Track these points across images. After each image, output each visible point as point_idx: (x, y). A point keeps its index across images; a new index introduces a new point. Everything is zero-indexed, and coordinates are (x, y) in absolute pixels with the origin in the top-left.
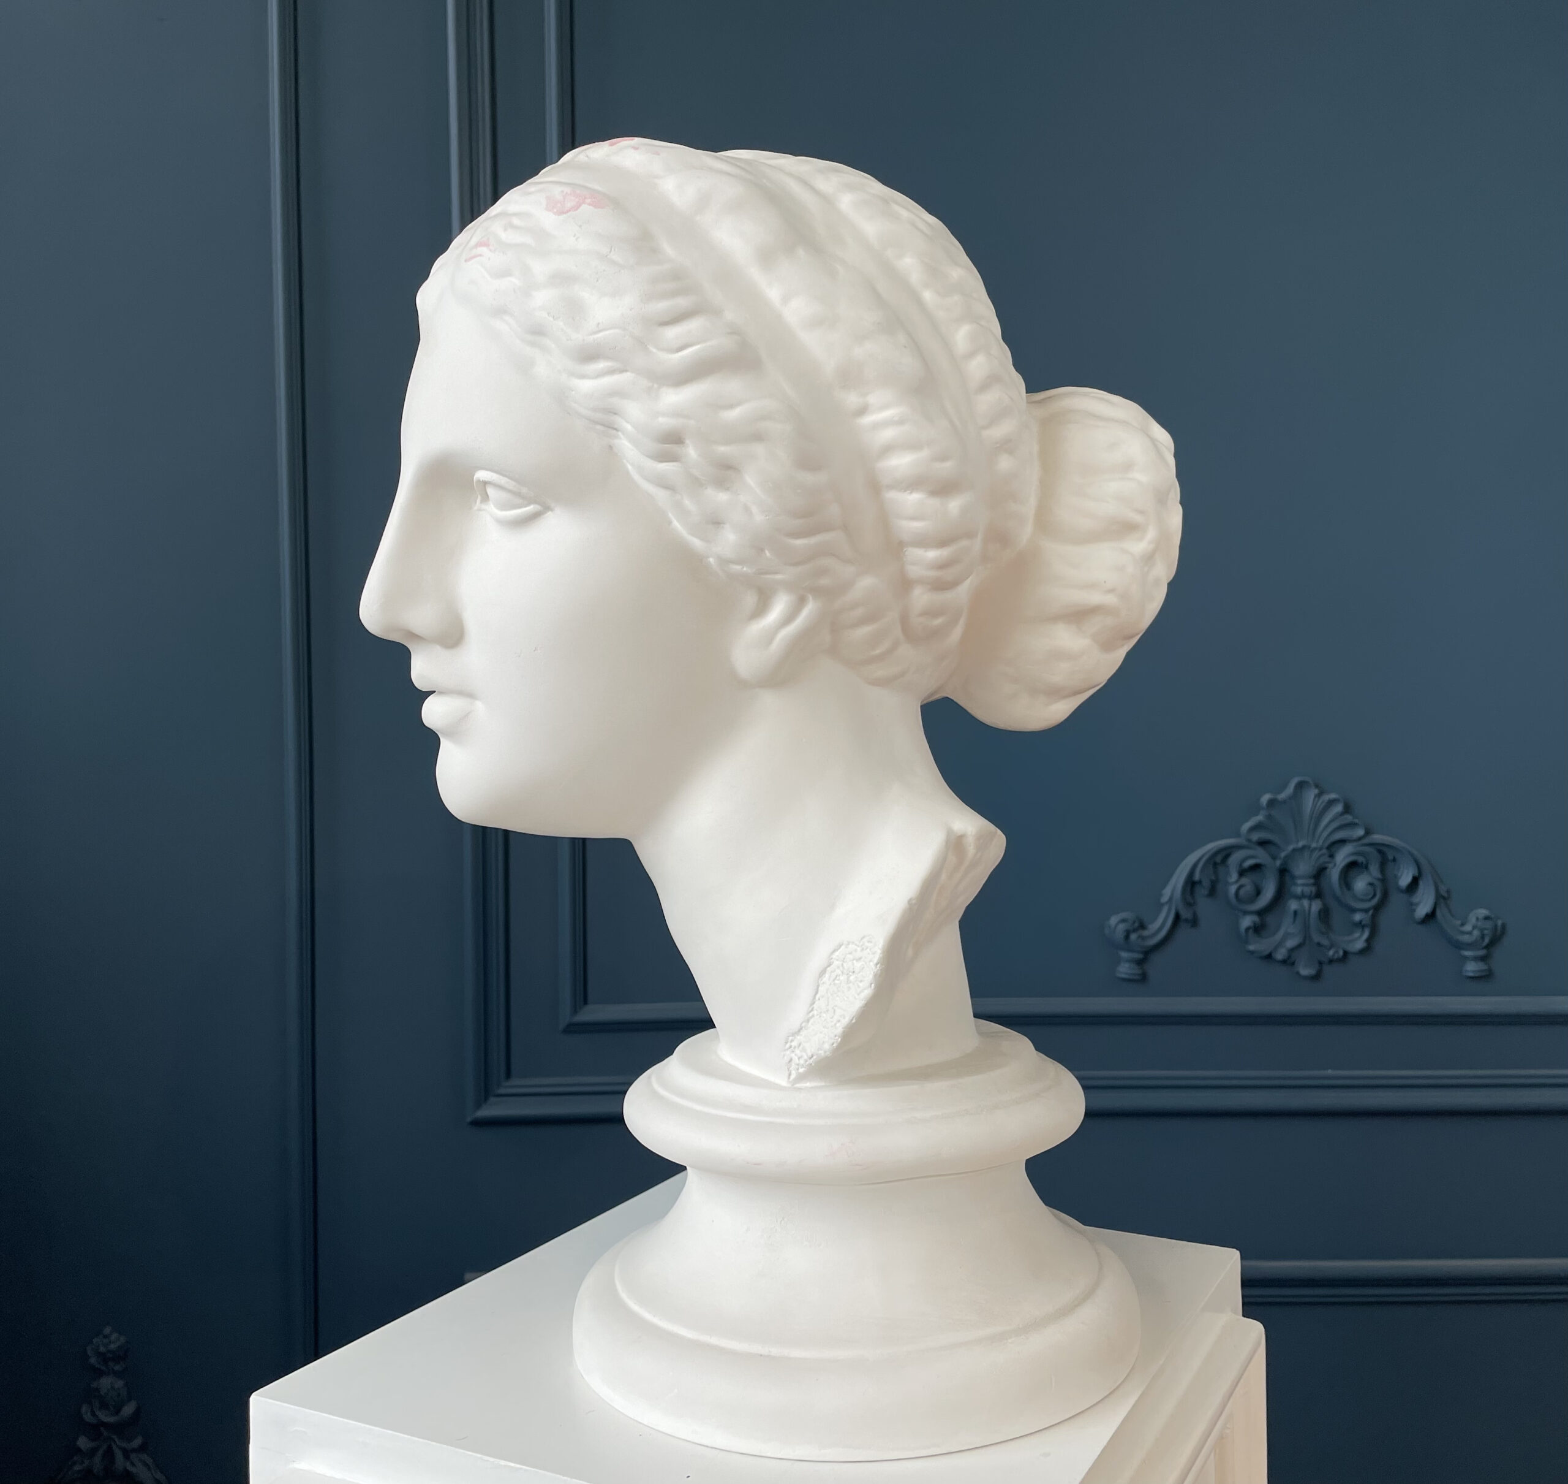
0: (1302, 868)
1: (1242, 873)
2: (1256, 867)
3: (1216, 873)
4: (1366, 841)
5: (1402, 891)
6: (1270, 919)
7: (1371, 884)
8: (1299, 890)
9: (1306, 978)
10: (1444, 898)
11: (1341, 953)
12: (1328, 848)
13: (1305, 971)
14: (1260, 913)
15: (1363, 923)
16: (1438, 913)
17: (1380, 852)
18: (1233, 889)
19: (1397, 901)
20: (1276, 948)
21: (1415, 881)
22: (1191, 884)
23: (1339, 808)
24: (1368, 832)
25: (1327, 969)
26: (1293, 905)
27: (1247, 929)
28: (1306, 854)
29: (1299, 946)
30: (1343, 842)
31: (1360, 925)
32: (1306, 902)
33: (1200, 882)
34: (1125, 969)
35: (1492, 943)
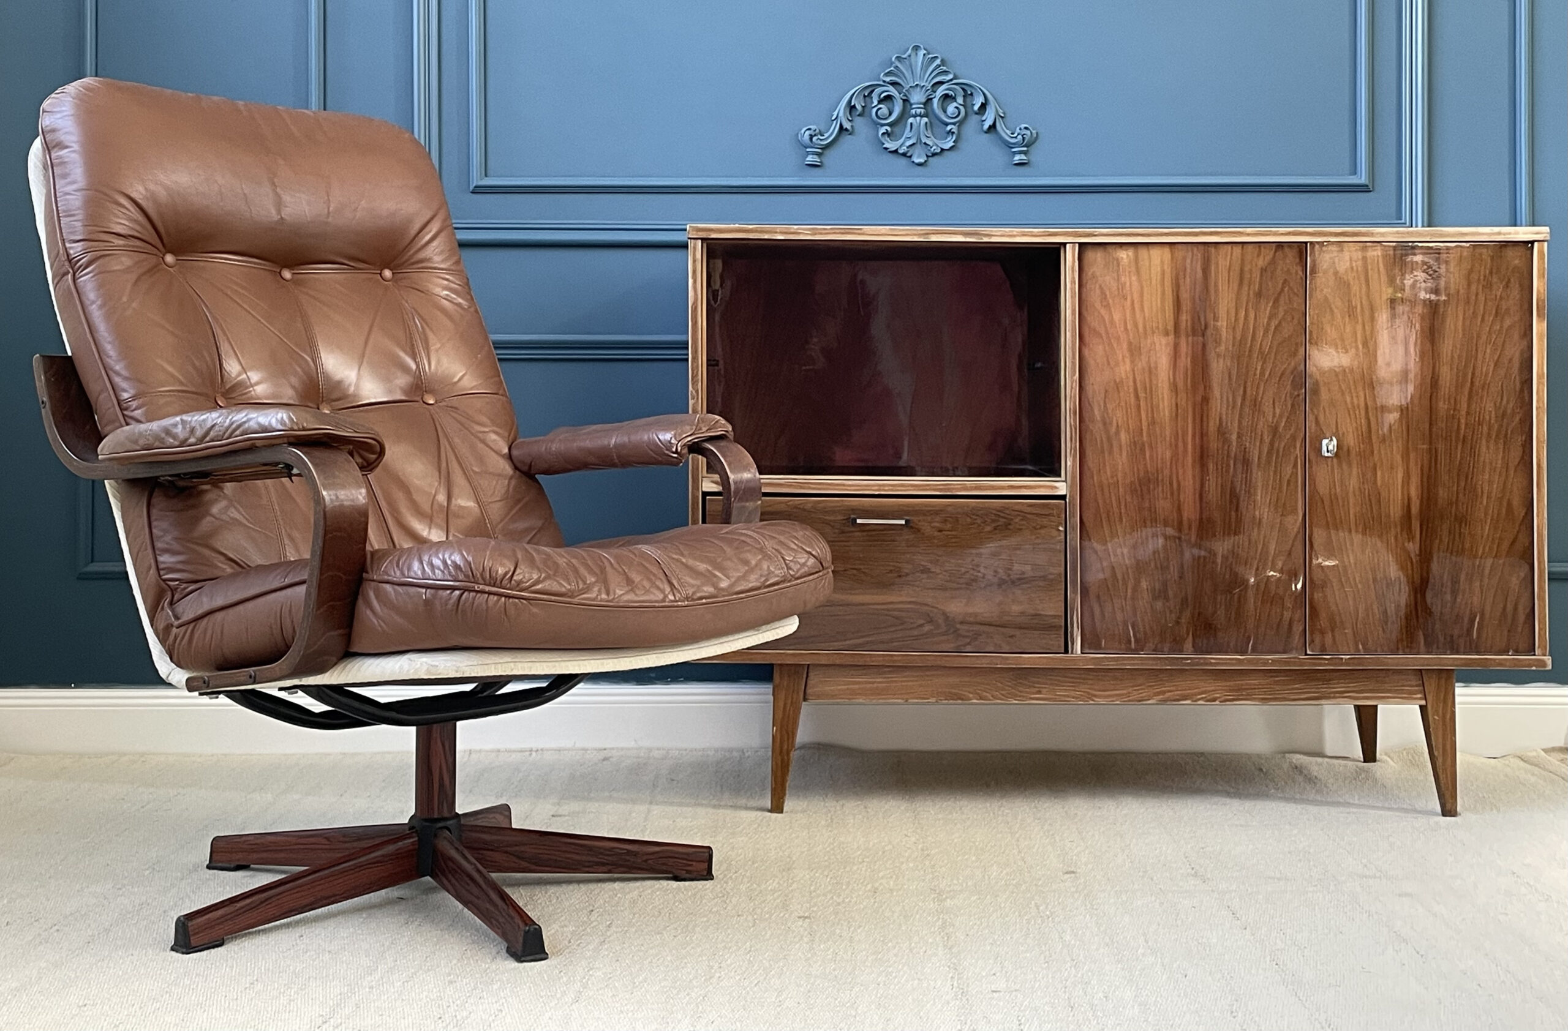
0: (917, 97)
1: (880, 102)
2: (889, 98)
3: (865, 102)
4: (954, 81)
5: (976, 113)
6: (897, 130)
7: (956, 108)
8: (913, 111)
9: (920, 165)
10: (1002, 118)
11: (939, 150)
12: (932, 87)
13: (917, 161)
14: (890, 125)
15: (952, 130)
16: (998, 124)
17: (964, 90)
18: (875, 110)
19: (974, 119)
20: (901, 146)
21: (983, 106)
22: (852, 108)
23: (938, 62)
24: (955, 78)
25: (930, 159)
26: (911, 120)
27: (883, 134)
28: (919, 88)
29: (914, 144)
30: (941, 83)
31: (951, 132)
32: (918, 118)
33: (854, 105)
34: (810, 159)
35: (1029, 144)
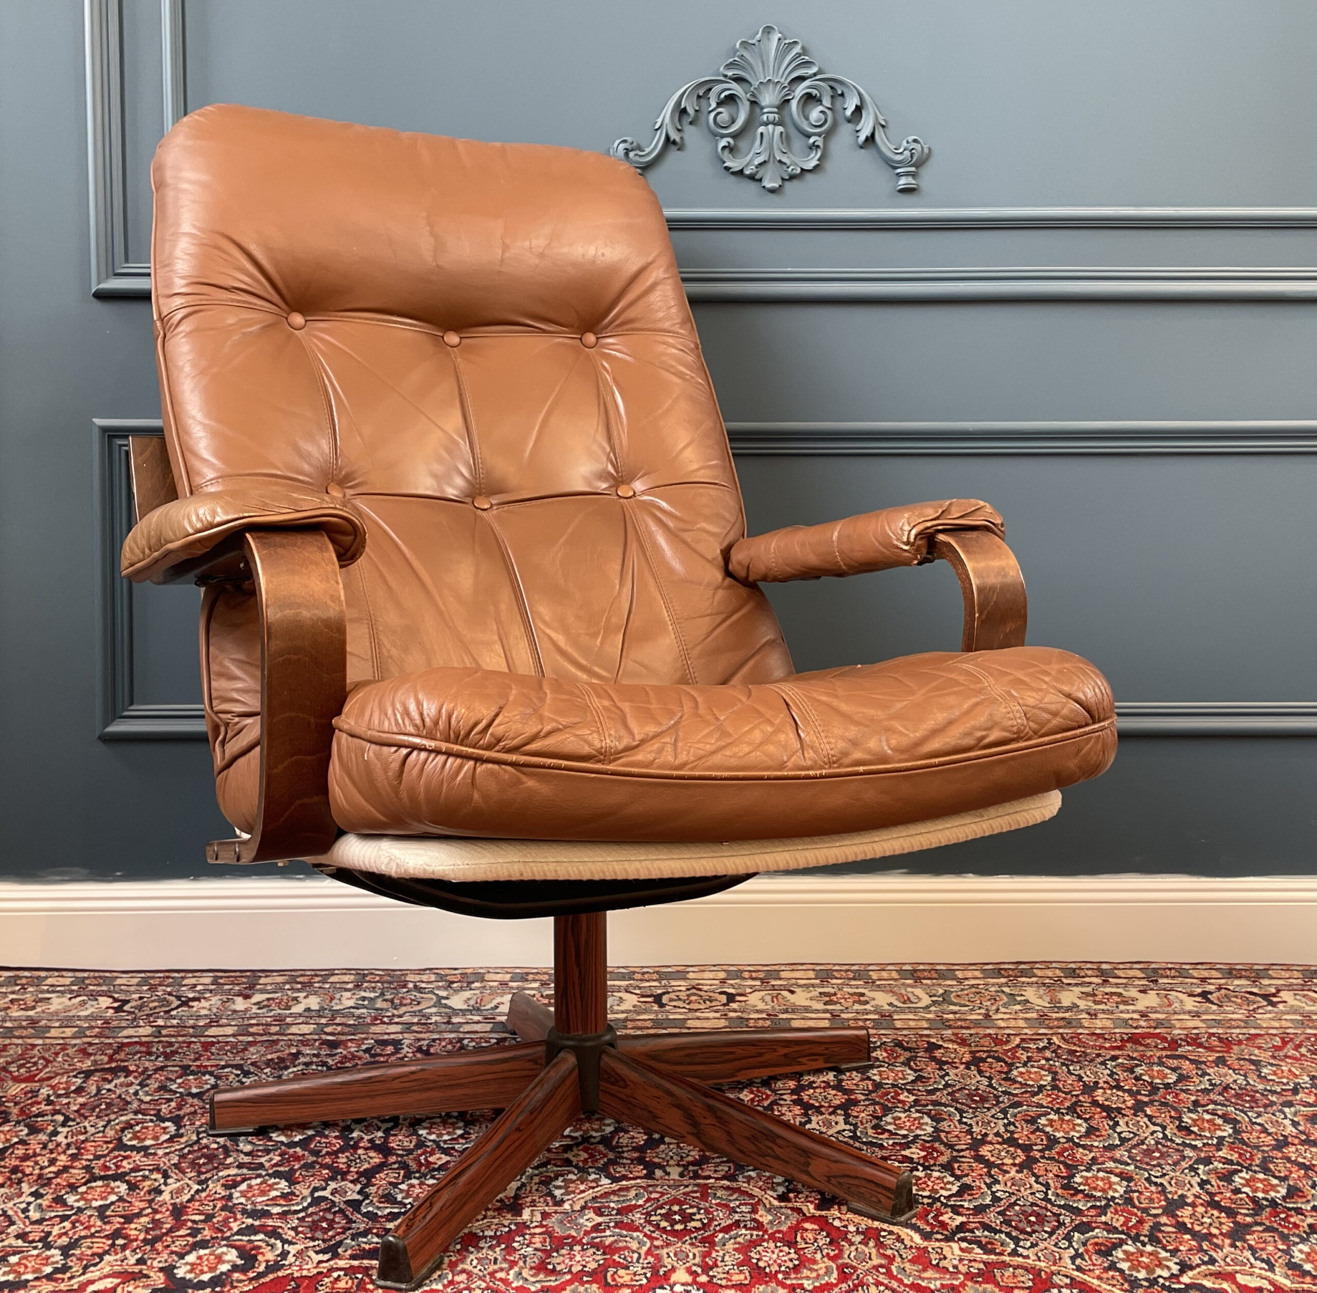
0: (769, 98)
1: (719, 104)
2: (731, 99)
3: (699, 105)
4: (818, 77)
5: (849, 121)
6: (743, 144)
7: (822, 112)
8: (765, 117)
9: (772, 191)
10: (883, 126)
11: (799, 171)
12: (789, 83)
13: (769, 185)
14: (735, 136)
15: (816, 144)
16: (876, 135)
17: (832, 88)
18: (712, 115)
19: (845, 130)
20: (747, 165)
21: (858, 110)
22: (681, 113)
23: (797, 49)
24: (822, 71)
25: (787, 184)
26: (762, 129)
27: (724, 148)
28: (771, 86)
29: (765, 162)
30: (802, 79)
31: (814, 147)
32: (770, 127)
33: (685, 109)
35: (919, 163)
